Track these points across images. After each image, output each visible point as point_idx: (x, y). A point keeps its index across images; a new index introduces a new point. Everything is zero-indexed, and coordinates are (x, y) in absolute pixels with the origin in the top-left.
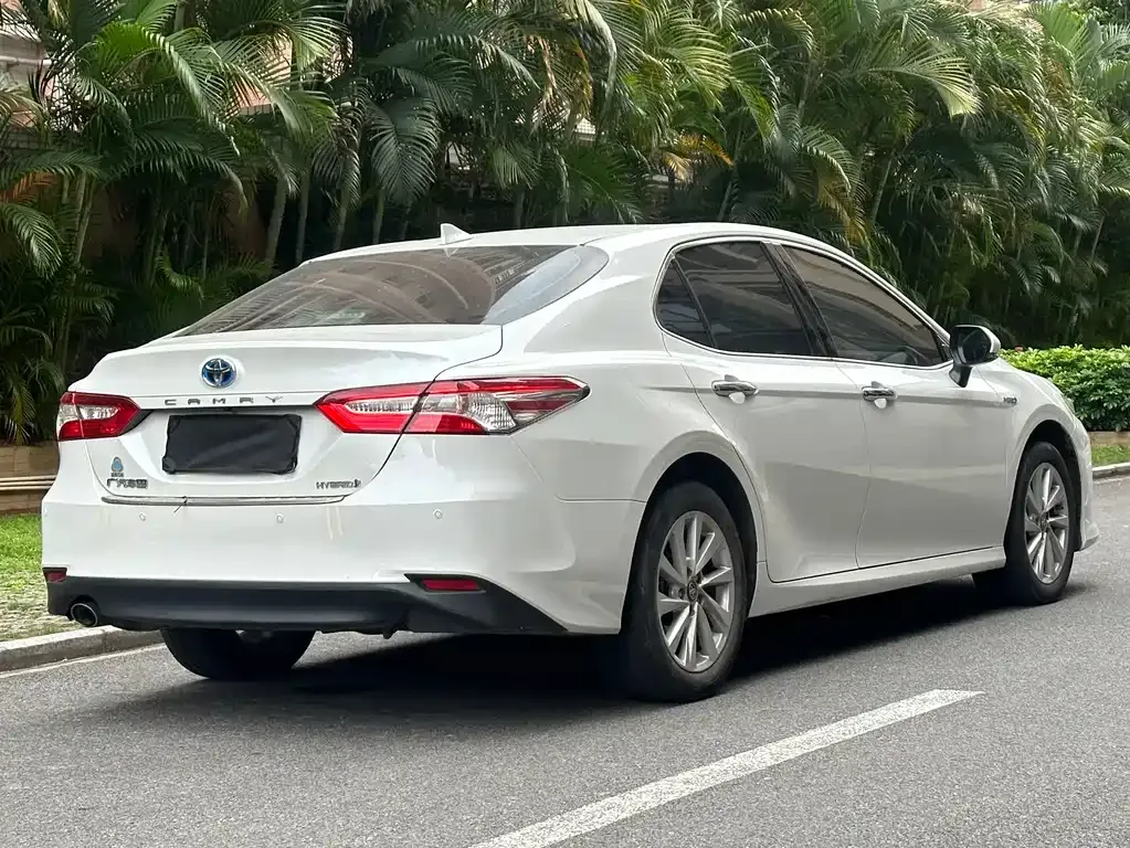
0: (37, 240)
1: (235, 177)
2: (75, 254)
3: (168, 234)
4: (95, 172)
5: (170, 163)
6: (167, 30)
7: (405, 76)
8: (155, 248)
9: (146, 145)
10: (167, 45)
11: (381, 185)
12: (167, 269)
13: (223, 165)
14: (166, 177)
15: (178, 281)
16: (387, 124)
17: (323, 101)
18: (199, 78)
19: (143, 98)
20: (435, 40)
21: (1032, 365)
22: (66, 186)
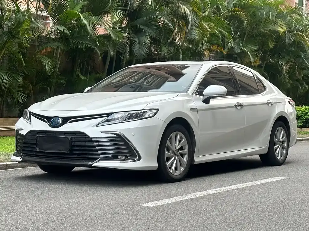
0: (47, 65)
1: (98, 51)
2: (57, 69)
3: (80, 65)
4: (62, 47)
5: (82, 47)
6: (82, 12)
7: (141, 27)
8: (77, 68)
9: (76, 42)
10: (82, 16)
11: (134, 54)
12: (80, 74)
13: (95, 48)
14: (80, 50)
15: (82, 77)
16: (137, 39)
17: (121, 32)
18: (90, 25)
19: (75, 30)
20: (149, 17)
21: (304, 110)
22: (55, 51)
